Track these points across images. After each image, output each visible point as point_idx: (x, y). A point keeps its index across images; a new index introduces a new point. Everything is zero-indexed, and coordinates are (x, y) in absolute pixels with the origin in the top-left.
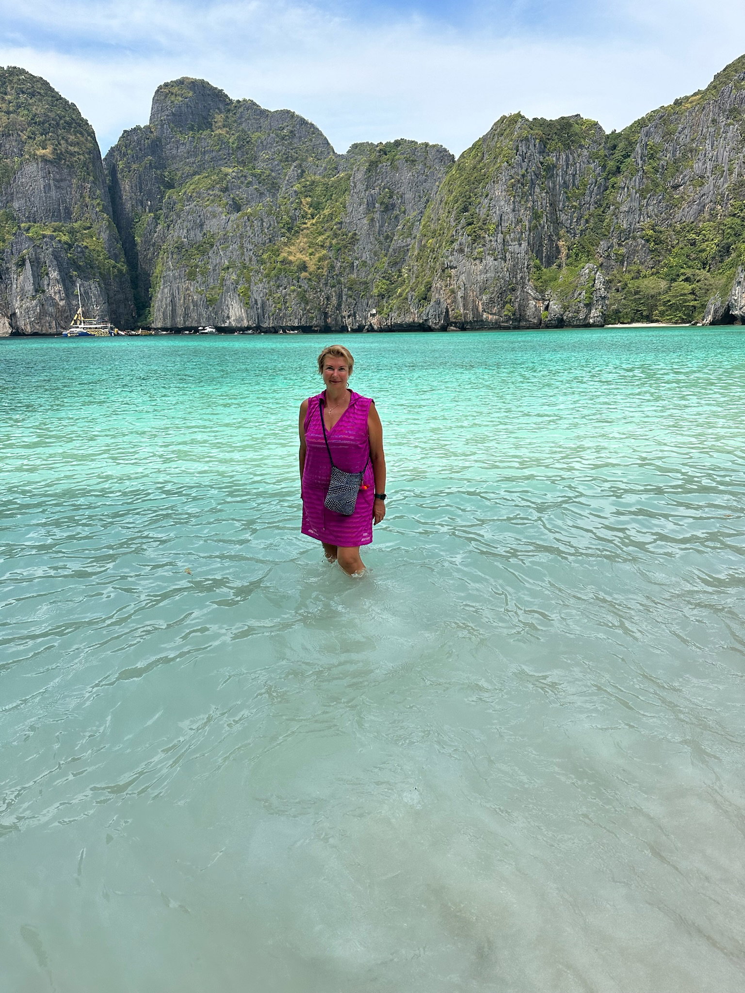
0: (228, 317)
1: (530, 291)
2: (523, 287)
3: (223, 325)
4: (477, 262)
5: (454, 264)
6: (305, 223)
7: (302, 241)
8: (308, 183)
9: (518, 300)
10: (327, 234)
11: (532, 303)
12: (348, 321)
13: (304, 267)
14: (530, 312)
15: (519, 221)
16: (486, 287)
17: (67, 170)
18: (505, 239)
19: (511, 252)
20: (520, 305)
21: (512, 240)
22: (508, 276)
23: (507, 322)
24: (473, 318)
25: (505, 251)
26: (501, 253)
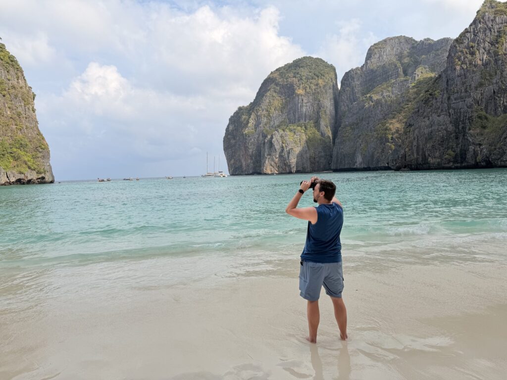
0: (356, 162)
1: (469, 138)
2: (464, 136)
3: (354, 167)
7: (401, 116)
9: (460, 146)
11: (471, 148)
13: (397, 130)
14: (469, 156)
15: (464, 83)
16: (430, 137)
17: (311, 97)
18: (449, 98)
19: (454, 109)
20: (461, 150)
21: (455, 99)
22: (451, 128)
23: (448, 163)
24: (422, 161)
25: (449, 109)
26: (444, 110)
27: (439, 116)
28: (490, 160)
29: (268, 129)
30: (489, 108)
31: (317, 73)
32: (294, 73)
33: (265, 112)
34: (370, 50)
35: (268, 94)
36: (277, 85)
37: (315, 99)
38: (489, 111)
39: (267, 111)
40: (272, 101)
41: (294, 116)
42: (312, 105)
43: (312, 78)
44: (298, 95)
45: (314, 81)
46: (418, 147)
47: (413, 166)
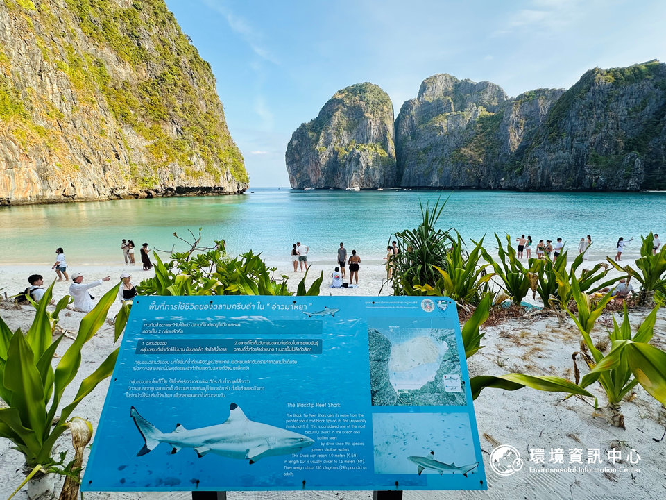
0: (432, 182)
1: (586, 170)
2: (582, 168)
3: (429, 185)
7: (473, 146)
8: (483, 116)
9: (578, 175)
10: (487, 141)
11: (588, 177)
12: (492, 184)
13: (472, 157)
14: (585, 182)
16: (554, 168)
17: (378, 121)
18: (572, 140)
19: (576, 148)
20: (579, 178)
21: (577, 141)
22: (572, 161)
23: (568, 187)
24: (546, 184)
25: (572, 147)
26: (568, 148)
27: (564, 152)
28: (607, 186)
29: (338, 147)
30: (598, 149)
31: (381, 99)
32: (361, 97)
33: (334, 131)
34: (423, 83)
35: (337, 114)
36: (344, 105)
37: (382, 123)
39: (337, 129)
40: (341, 121)
41: (363, 137)
42: (379, 128)
43: (378, 104)
44: (367, 118)
45: (379, 106)
46: (543, 174)
47: (537, 189)
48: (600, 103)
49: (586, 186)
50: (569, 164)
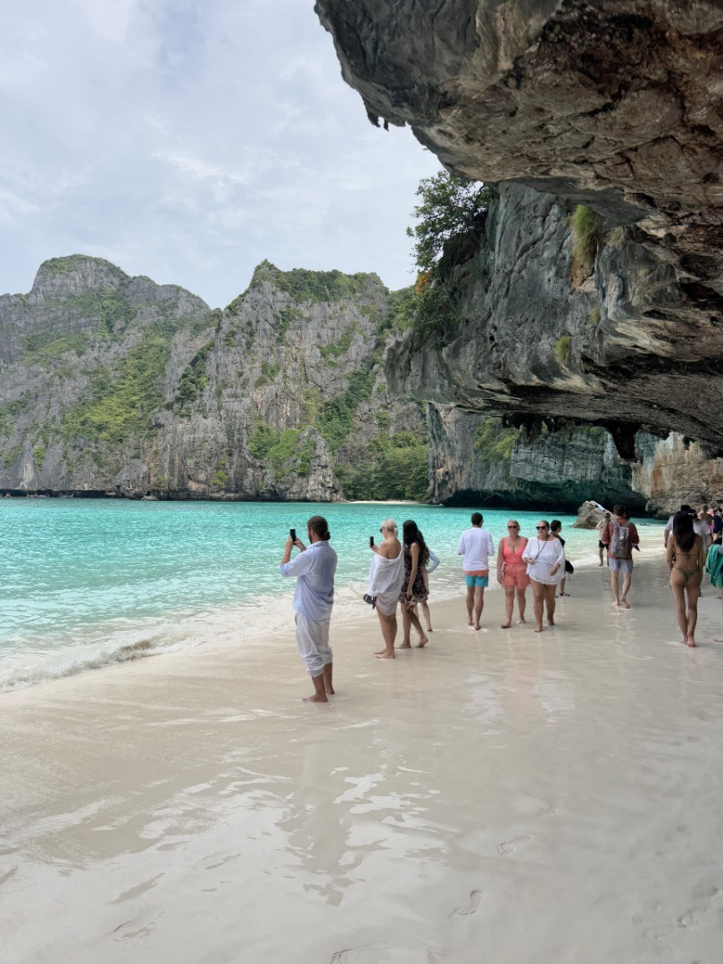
0: (21, 480)
1: (247, 457)
2: (240, 451)
3: (16, 489)
4: (185, 420)
5: (162, 421)
6: (123, 384)
7: (113, 402)
8: (146, 346)
9: (234, 466)
10: (143, 394)
11: (250, 471)
14: (246, 482)
15: (240, 374)
16: (192, 450)
18: (220, 393)
19: (227, 411)
20: (235, 473)
22: (222, 438)
23: (218, 492)
24: (178, 485)
25: (219, 409)
26: (213, 410)
27: (205, 417)
28: (277, 490)
30: (271, 417)
38: (270, 421)
46: (172, 462)
47: (162, 494)
48: (268, 327)
49: (248, 491)
50: (217, 443)
